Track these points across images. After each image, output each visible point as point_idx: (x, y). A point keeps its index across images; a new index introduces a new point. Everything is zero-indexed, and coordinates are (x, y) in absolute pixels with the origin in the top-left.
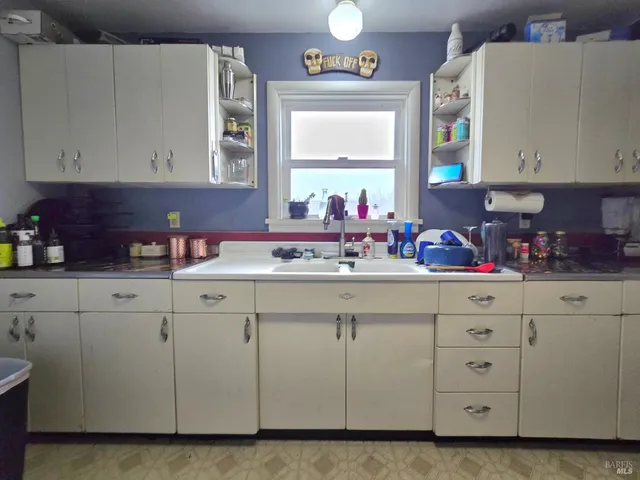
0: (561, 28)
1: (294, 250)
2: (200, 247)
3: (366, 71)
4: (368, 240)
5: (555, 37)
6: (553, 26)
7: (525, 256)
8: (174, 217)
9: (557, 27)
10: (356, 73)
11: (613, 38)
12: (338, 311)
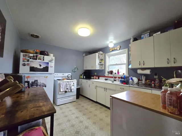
0: (148, 34)
1: (107, 79)
2: (97, 78)
3: (118, 49)
4: (117, 78)
5: (147, 36)
6: (146, 35)
7: (153, 85)
8: (96, 73)
9: (147, 35)
10: (117, 50)
11: (161, 33)
12: (105, 87)
